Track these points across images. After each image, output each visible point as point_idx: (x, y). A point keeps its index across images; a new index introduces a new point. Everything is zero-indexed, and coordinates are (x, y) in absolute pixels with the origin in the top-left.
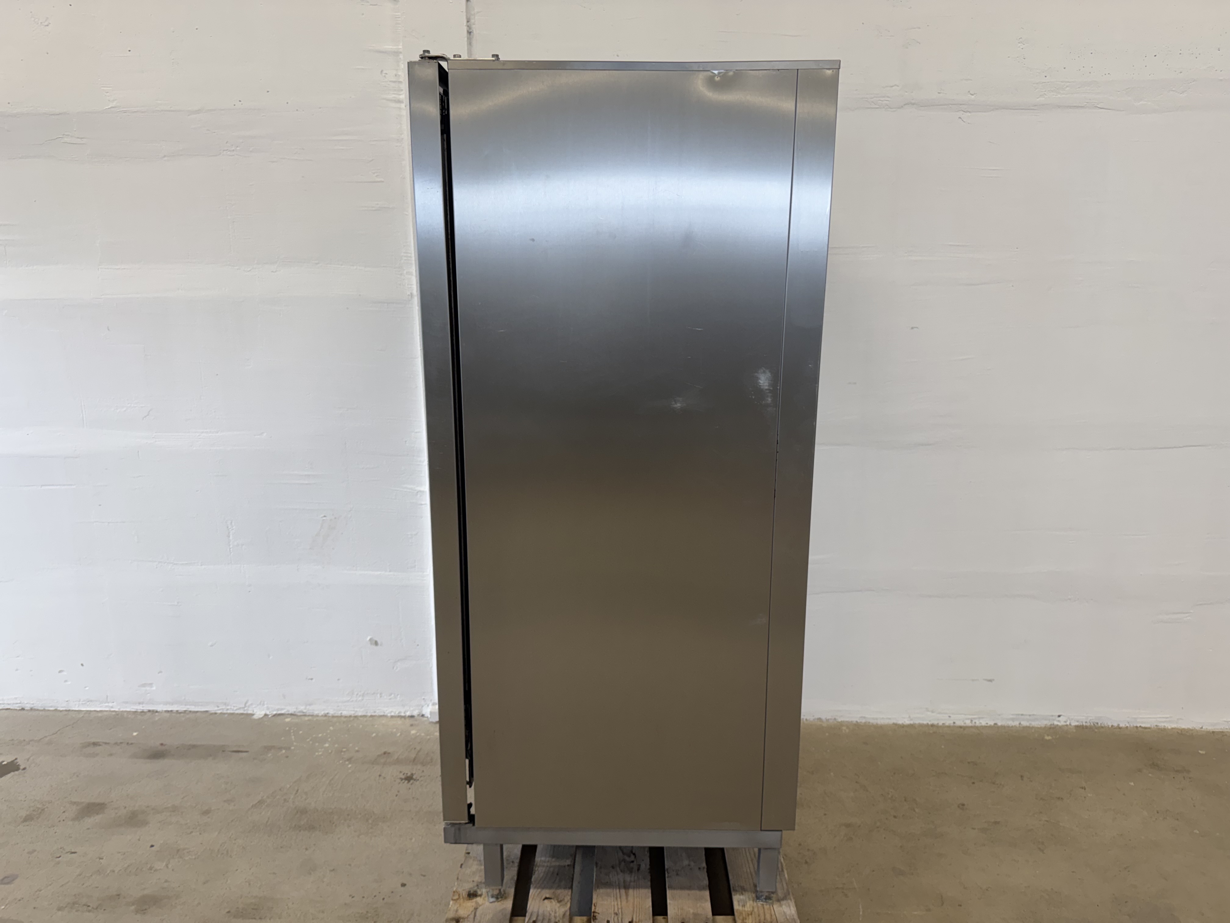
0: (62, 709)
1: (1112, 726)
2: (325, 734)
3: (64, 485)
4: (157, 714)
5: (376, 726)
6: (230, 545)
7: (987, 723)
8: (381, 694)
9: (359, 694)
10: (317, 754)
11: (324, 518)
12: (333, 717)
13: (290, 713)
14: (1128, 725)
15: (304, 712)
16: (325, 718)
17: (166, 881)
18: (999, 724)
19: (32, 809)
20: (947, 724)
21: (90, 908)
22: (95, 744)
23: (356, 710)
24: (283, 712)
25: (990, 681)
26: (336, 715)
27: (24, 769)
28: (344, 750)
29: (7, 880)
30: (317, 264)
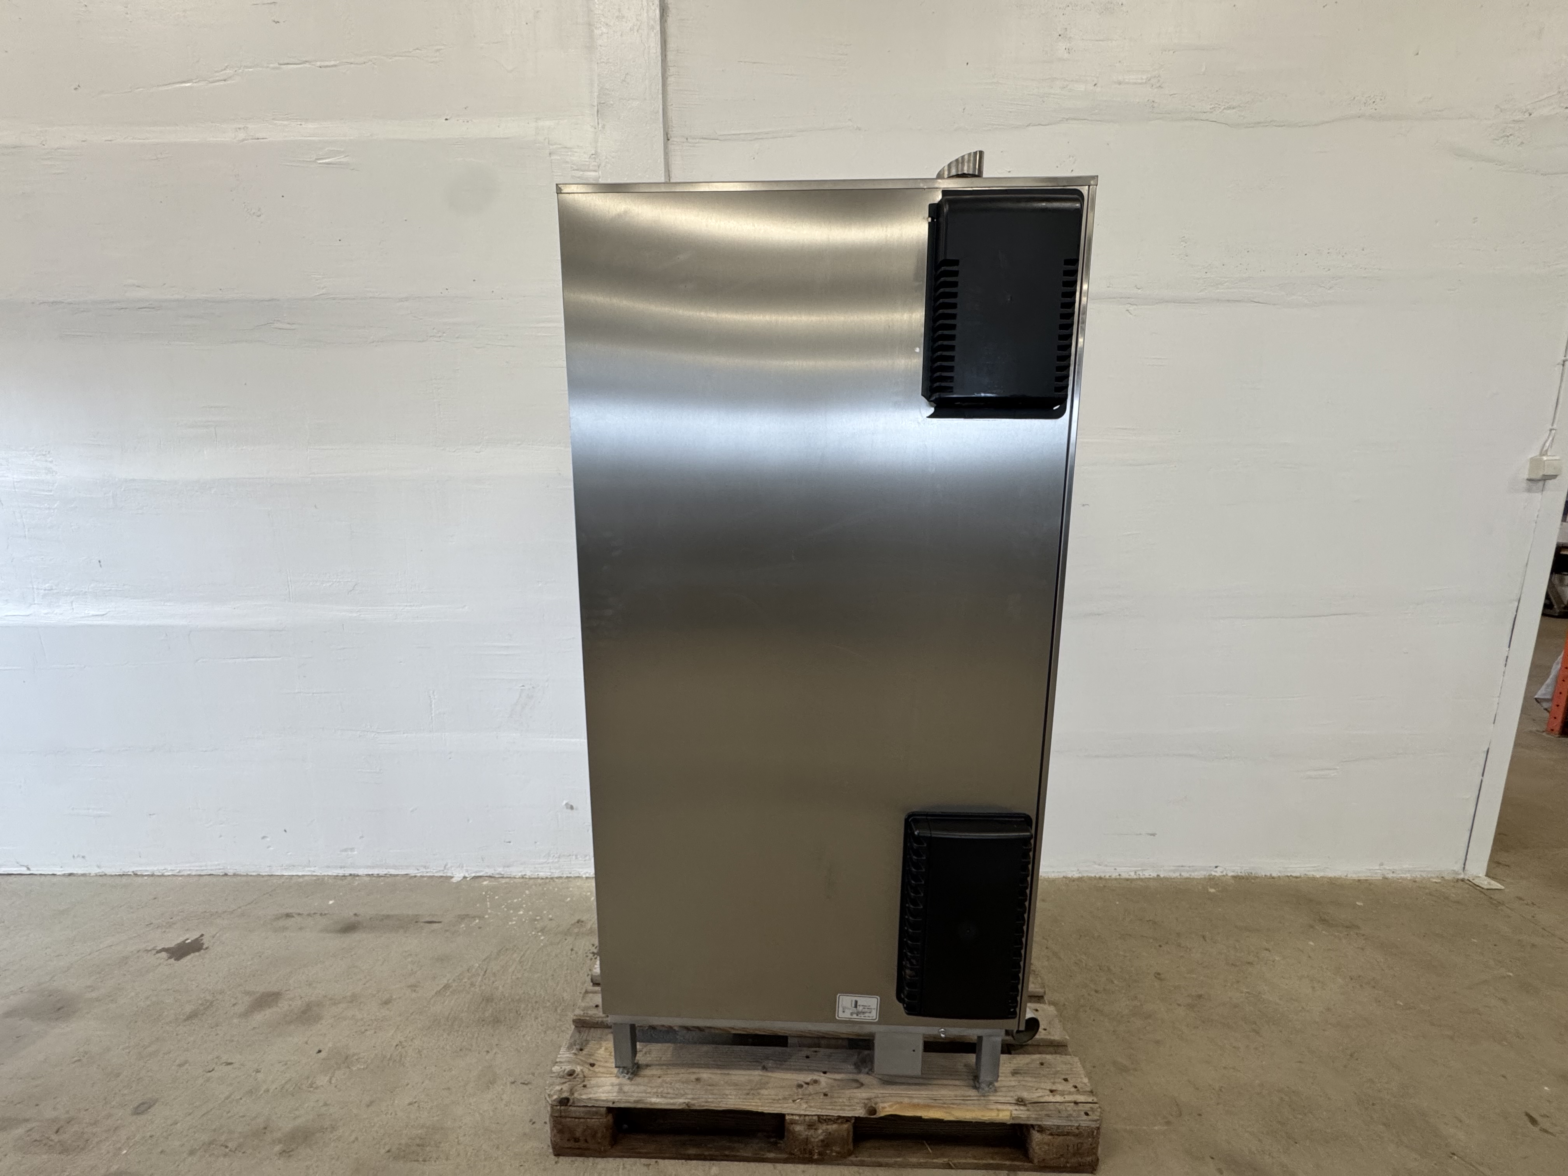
0: (263, 874)
1: (1265, 876)
2: (520, 899)
3: (270, 657)
4: (357, 878)
5: (571, 889)
6: (432, 714)
7: (1150, 875)
8: (576, 856)
9: (556, 856)
10: (510, 923)
11: (522, 688)
12: (530, 879)
13: (488, 875)
14: (1279, 874)
15: (501, 874)
16: (521, 880)
18: (1162, 876)
19: (200, 1002)
20: (1113, 876)
21: (227, 1151)
22: (288, 916)
23: (552, 871)
24: (481, 874)
25: (1154, 835)
26: (533, 877)
27: (207, 948)
28: (538, 918)
29: (142, 1108)
30: (519, 445)
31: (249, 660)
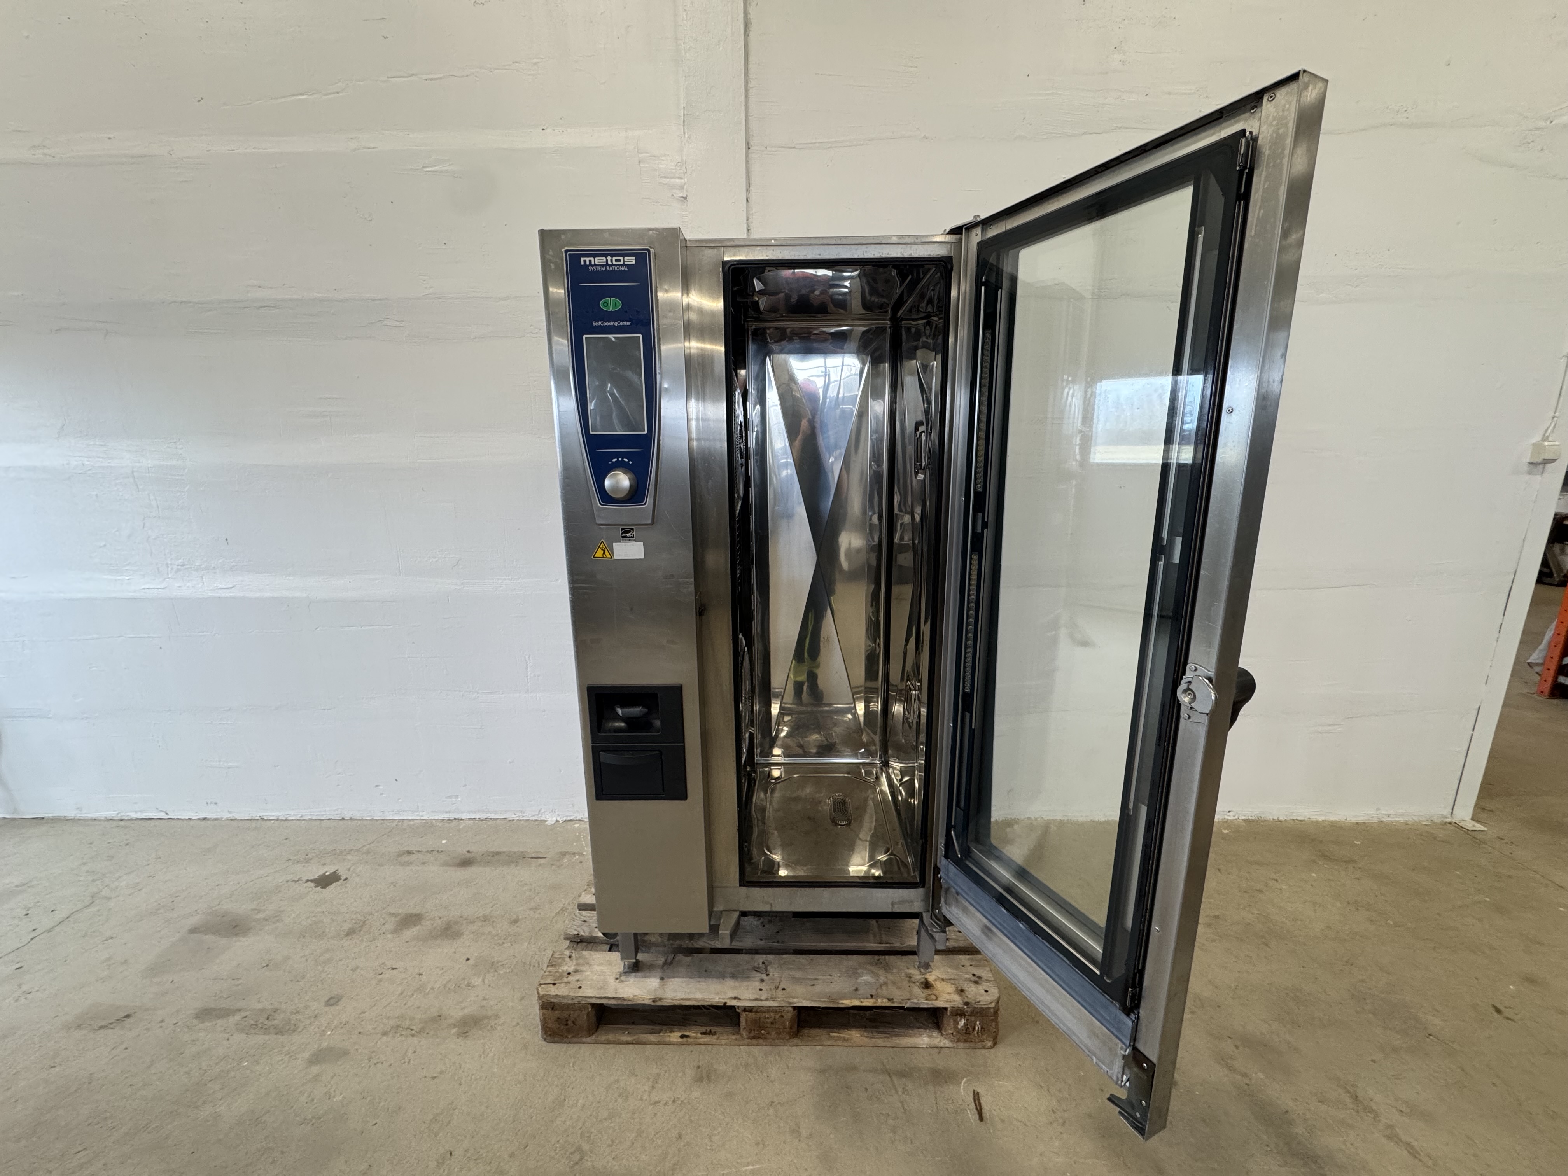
0: (377, 818)
1: (1273, 819)
3: (380, 626)
4: (462, 822)
6: (527, 677)
13: (578, 819)
14: (1286, 818)
17: (484, 999)
19: (354, 921)
21: (413, 1032)
22: (409, 853)
24: (571, 818)
27: (346, 879)
29: (332, 1001)
31: (363, 628)
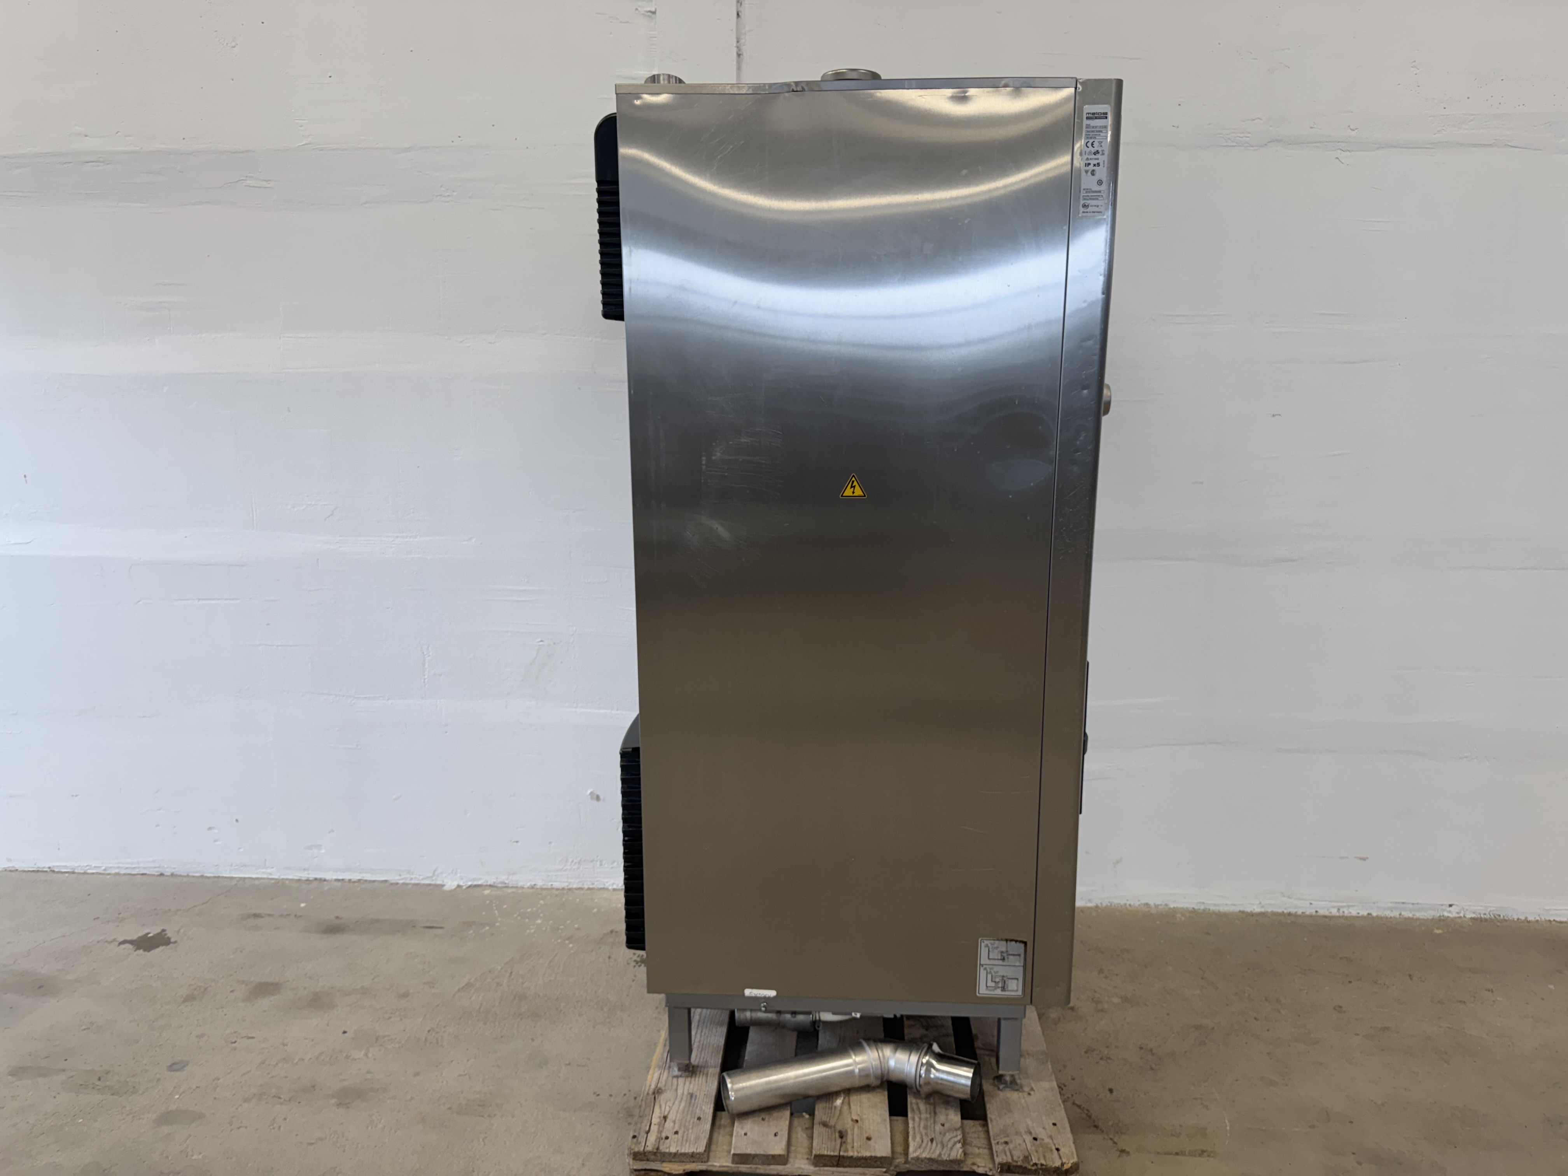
1: (1518, 919)
2: (534, 909)
3: (226, 599)
4: (325, 883)
5: (596, 901)
6: (424, 675)
7: (1359, 913)
8: (601, 861)
9: (575, 861)
10: (528, 931)
11: (541, 643)
12: (542, 889)
13: (489, 883)
14: (1538, 918)
15: (506, 884)
16: (531, 891)
17: (368, 1072)
18: (1374, 914)
19: (192, 988)
20: (1308, 913)
21: (282, 1101)
22: (256, 916)
23: (570, 881)
24: (479, 883)
25: (1364, 859)
26: (545, 887)
27: (176, 942)
28: (562, 927)
30: (544, 334)
31: (201, 602)
